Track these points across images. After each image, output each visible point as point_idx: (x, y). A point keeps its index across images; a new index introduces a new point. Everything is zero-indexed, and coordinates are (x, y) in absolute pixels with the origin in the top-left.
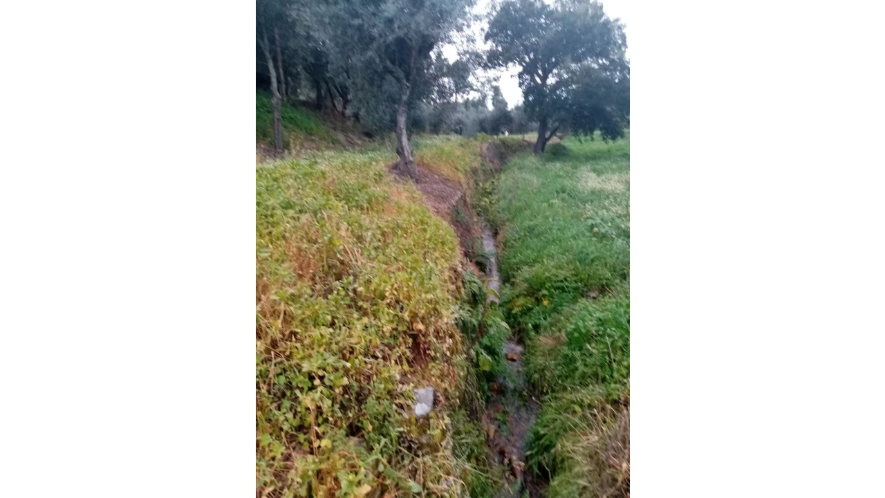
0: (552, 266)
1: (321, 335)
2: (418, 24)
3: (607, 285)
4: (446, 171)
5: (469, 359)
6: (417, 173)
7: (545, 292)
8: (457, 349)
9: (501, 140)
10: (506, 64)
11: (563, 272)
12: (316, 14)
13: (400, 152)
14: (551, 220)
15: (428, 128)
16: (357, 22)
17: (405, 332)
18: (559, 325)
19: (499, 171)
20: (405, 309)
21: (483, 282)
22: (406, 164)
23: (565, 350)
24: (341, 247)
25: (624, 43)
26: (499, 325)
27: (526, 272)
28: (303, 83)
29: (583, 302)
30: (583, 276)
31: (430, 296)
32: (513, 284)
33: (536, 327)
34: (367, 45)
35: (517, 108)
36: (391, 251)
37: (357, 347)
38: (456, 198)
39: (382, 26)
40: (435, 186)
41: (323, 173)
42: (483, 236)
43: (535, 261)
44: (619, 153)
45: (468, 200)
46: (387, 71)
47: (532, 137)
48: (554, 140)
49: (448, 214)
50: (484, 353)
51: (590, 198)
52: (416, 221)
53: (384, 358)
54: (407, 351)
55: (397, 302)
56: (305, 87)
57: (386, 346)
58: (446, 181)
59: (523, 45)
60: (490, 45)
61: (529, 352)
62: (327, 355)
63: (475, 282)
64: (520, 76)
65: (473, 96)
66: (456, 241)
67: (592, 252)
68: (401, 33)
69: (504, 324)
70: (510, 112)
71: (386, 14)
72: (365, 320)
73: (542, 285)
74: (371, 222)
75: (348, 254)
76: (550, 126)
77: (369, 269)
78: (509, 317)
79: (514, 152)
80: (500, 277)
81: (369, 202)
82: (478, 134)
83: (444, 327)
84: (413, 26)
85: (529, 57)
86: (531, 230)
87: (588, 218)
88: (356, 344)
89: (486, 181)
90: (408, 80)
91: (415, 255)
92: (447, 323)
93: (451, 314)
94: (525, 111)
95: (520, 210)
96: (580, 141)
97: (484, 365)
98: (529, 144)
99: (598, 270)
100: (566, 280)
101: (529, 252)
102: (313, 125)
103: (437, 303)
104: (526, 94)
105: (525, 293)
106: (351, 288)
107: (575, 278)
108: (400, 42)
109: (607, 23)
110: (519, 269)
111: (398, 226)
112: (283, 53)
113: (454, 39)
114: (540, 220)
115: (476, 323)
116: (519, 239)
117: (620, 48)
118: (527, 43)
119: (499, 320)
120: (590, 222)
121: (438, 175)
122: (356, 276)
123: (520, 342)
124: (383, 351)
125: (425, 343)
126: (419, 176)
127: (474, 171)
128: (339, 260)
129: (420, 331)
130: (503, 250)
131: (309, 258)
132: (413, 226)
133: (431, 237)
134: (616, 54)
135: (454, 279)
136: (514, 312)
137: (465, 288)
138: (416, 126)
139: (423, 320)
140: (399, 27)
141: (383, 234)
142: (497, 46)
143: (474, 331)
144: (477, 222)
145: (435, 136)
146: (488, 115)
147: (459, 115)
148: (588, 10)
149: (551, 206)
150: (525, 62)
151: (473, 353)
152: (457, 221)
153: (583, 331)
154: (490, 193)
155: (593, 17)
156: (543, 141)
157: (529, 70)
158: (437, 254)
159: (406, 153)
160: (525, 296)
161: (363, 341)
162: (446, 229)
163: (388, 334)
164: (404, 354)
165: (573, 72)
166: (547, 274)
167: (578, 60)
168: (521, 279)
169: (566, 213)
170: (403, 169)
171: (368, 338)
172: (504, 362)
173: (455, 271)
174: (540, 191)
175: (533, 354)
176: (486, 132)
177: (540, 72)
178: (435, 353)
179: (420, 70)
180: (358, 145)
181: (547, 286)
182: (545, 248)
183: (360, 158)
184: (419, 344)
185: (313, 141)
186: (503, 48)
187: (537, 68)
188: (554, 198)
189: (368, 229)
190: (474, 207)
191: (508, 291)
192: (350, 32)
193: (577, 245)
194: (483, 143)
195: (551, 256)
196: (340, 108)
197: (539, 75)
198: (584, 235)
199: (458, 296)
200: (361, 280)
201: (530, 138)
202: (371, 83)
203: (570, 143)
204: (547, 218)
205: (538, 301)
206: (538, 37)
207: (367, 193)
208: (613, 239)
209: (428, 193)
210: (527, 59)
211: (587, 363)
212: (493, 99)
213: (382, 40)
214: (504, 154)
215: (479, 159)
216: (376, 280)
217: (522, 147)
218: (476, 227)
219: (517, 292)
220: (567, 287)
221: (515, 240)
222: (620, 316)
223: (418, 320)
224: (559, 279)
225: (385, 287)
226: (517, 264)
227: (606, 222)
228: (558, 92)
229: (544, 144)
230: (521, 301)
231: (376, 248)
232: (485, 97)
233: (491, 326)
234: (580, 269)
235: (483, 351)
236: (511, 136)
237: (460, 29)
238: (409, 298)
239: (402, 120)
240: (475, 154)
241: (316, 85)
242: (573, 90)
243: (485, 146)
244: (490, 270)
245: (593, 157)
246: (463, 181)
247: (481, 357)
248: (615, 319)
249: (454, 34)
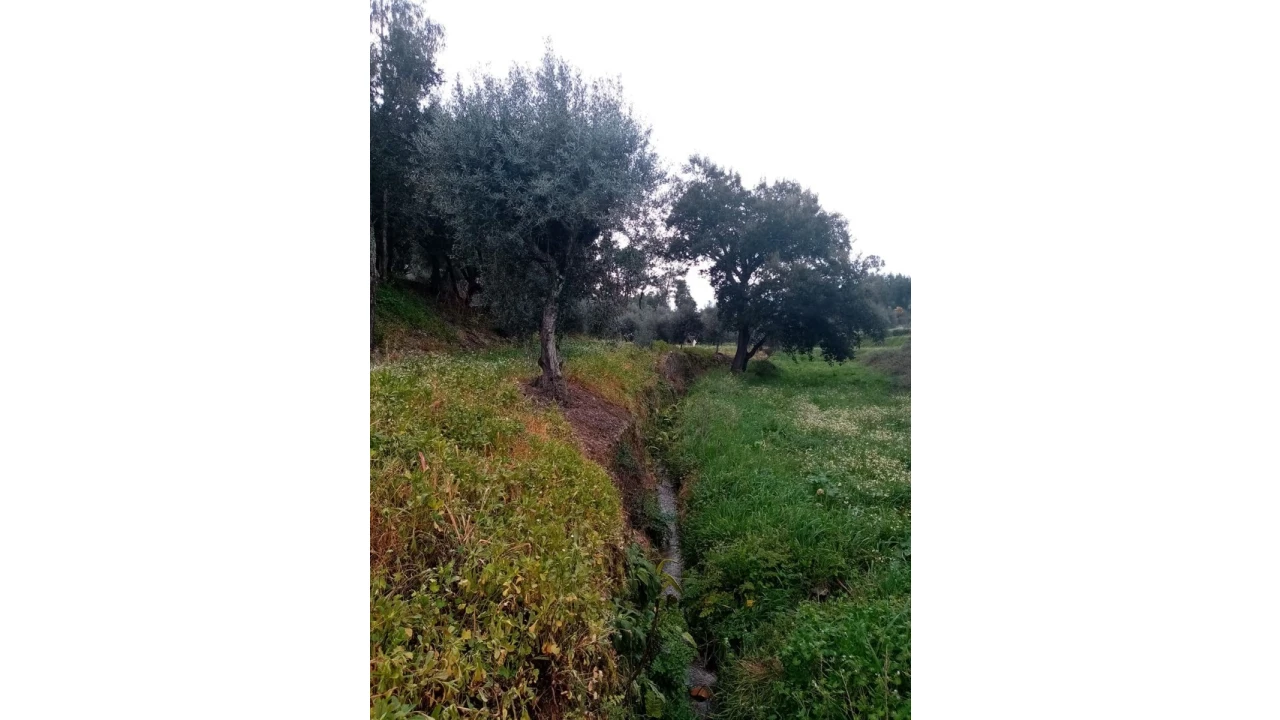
0: (758, 545)
1: (393, 666)
2: (580, 208)
3: (840, 576)
4: (608, 391)
5: (630, 699)
6: (567, 393)
7: (749, 585)
8: (610, 684)
9: (685, 351)
10: (695, 257)
11: (775, 555)
12: (443, 183)
13: (544, 362)
14: (756, 471)
15: (586, 327)
16: (498, 196)
17: (529, 658)
18: (771, 642)
19: (684, 393)
20: (531, 619)
21: (657, 563)
22: (551, 380)
23: (780, 687)
24: (442, 513)
25: (847, 242)
26: (679, 637)
27: (720, 553)
28: (415, 257)
29: (805, 607)
30: (804, 562)
31: (572, 598)
32: (701, 569)
33: (736, 643)
34: (510, 224)
35: (709, 310)
36: (518, 518)
37: (450, 685)
38: (621, 431)
39: (531, 204)
40: (591, 413)
41: (428, 394)
42: (660, 488)
43: (734, 535)
44: (848, 378)
45: (638, 433)
46: (533, 257)
47: (730, 349)
48: (760, 356)
49: (606, 454)
50: (654, 689)
51: (811, 441)
52: (560, 469)
53: (491, 704)
54: (530, 691)
55: (521, 603)
56: (417, 262)
57: (497, 680)
58: (607, 405)
59: (717, 236)
60: (672, 232)
61: (724, 686)
62: (396, 704)
63: (644, 567)
64: (713, 271)
65: (650, 290)
66: (618, 502)
67: (817, 526)
68: (556, 216)
69: (687, 637)
70: (698, 315)
71: (538, 191)
72: (467, 635)
73: (745, 574)
74: (492, 470)
75: (451, 522)
76: (752, 336)
77: (480, 549)
78: (694, 623)
79: (705, 368)
80: (683, 556)
81: (492, 438)
82: (655, 342)
83: (591, 649)
84: (573, 208)
85: (725, 251)
86: (728, 484)
87: (808, 473)
88: (448, 680)
89: (664, 406)
90: (561, 273)
91: (552, 524)
92: (595, 644)
93: (599, 633)
94: (719, 315)
95: (713, 453)
96: (794, 359)
97: (653, 709)
98: (725, 359)
99: (827, 553)
100: (780, 568)
101: (725, 520)
102: (422, 315)
103: (582, 608)
104: (720, 295)
105: (720, 585)
106: (449, 581)
107: (793, 565)
108: (555, 226)
109: (823, 218)
110: (710, 545)
111: (532, 476)
112: (390, 220)
113: (626, 227)
114: (739, 471)
115: (643, 636)
116: (711, 497)
117: (842, 248)
118: (722, 233)
119: (679, 629)
120: (812, 479)
121: (596, 397)
122: (460, 561)
123: (712, 667)
124: (490, 690)
125: (560, 677)
126: (569, 397)
127: (648, 393)
128: (435, 532)
129: (553, 656)
130: (688, 512)
131: (390, 530)
132: (555, 477)
133: (580, 494)
134: (838, 254)
135: (611, 563)
136: (702, 615)
137: (627, 575)
138: (569, 326)
139: (558, 639)
140: (554, 208)
141: (509, 488)
142: (682, 233)
143: (638, 649)
144: (650, 466)
145: (595, 340)
146: (670, 317)
147: (630, 315)
148: (798, 202)
149: (756, 449)
150: (720, 256)
151: (636, 686)
152: (621, 465)
153: (807, 656)
154: (670, 424)
155: (805, 210)
156: (743, 356)
157: (724, 266)
158: (587, 524)
159: (552, 366)
160: (720, 590)
161: (460, 675)
162: (600, 477)
163: (500, 663)
164: (524, 696)
165: (783, 273)
166: (752, 558)
167: (788, 258)
168: (714, 562)
169: (778, 460)
170: (547, 387)
171: (469, 668)
172: (685, 704)
173: (615, 549)
174: (740, 426)
175: (731, 691)
176: (666, 340)
177: (739, 269)
178: (575, 694)
179: (579, 260)
180: (482, 345)
181: (751, 575)
182: (748, 514)
183: (485, 368)
184: (549, 678)
185: (417, 336)
186: (691, 237)
187: (735, 264)
188: (760, 439)
189: (485, 482)
190: (646, 443)
191: (692, 578)
192: (486, 207)
193: (795, 513)
194: (662, 355)
195: (756, 528)
196: (463, 294)
197: (738, 274)
198: (803, 499)
199: (617, 590)
200: (467, 568)
201: (727, 350)
202: (511, 271)
203: (781, 360)
204: (751, 467)
205: (739, 600)
206: (737, 227)
207: (489, 425)
208: (846, 507)
209: (581, 422)
210: (722, 252)
211: (815, 712)
212: (677, 297)
213: (529, 222)
214: (690, 370)
215: (656, 376)
216: (489, 568)
217: (716, 362)
218: (649, 475)
219: (706, 582)
220: (782, 578)
221: (705, 499)
222: (861, 634)
223: (551, 637)
224: (770, 565)
225: (503, 581)
226: (707, 537)
227: (835, 481)
228: (763, 296)
229: (746, 360)
230: (713, 598)
231: (494, 514)
232: (666, 293)
233: (666, 639)
234: (801, 551)
235: (651, 683)
236: (699, 346)
237: (634, 217)
238: (539, 603)
239: (550, 321)
240: (650, 369)
241: (432, 262)
242: (783, 293)
243: (664, 358)
244: (668, 543)
245: (814, 383)
246: (632, 406)
247: (649, 695)
248: (852, 637)
249: (626, 221)
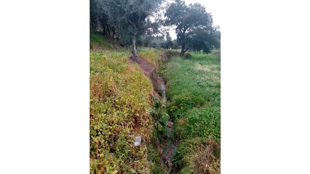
0: (185, 95)
1: (102, 116)
2: (141, 9)
3: (203, 103)
4: (149, 60)
5: (154, 126)
6: (139, 60)
7: (182, 104)
8: (150, 123)
9: (168, 51)
10: (172, 25)
11: (188, 98)
13: (133, 52)
14: (185, 80)
15: (143, 45)
16: (119, 5)
17: (132, 116)
18: (186, 116)
19: (168, 61)
20: (132, 108)
21: (161, 100)
22: (135, 57)
23: (188, 125)
24: (110, 85)
25: (212, 21)
26: (165, 115)
27: (175, 97)
28: (99, 25)
29: (194, 108)
30: (195, 100)
31: (142, 104)
32: (171, 101)
33: (178, 116)
34: (123, 14)
35: (175, 40)
36: (128, 87)
37: (115, 121)
38: (152, 70)
39: (128, 8)
40: (145, 65)
41: (105, 58)
43: (179, 93)
44: (209, 58)
45: (156, 71)
46: (130, 24)
47: (180, 51)
48: (187, 52)
49: (149, 75)
50: (160, 125)
51: (198, 73)
52: (138, 77)
53: (124, 125)
54: (133, 123)
55: (130, 106)
56: (99, 27)
57: (125, 121)
58: (149, 64)
59: (178, 19)
60: (166, 18)
61: (175, 125)
62: (103, 124)
63: (158, 100)
64: (176, 29)
65: (160, 35)
66: (152, 85)
67: (198, 92)
68: (135, 11)
69: (167, 115)
70: (172, 41)
71: (130, 4)
72: (118, 112)
73: (181, 102)
74: (122, 77)
75: (113, 88)
76: (186, 47)
77: (120, 94)
78: (169, 112)
79: (173, 55)
80: (167, 98)
81: (121, 70)
82: (161, 48)
83: (146, 115)
84: (139, 9)
85: (180, 23)
86: (178, 83)
87: (197, 80)
88: (114, 120)
89: (163, 65)
90: (137, 28)
91: (137, 89)
92: (147, 114)
93: (148, 111)
94: (177, 41)
95: (174, 75)
96: (196, 53)
97: (160, 129)
98: (178, 53)
99: (200, 98)
100: (189, 101)
101: (177, 90)
102: (102, 41)
103: (144, 107)
104: (178, 36)
105: (175, 104)
106: (113, 100)
107: (192, 100)
108: (135, 14)
109: (206, 14)
110: (173, 96)
111: (131, 79)
113: (154, 15)
114: (181, 79)
115: (157, 114)
116: (174, 85)
117: (210, 23)
119: (166, 113)
120: (198, 81)
121: (146, 61)
122: (115, 96)
123: (173, 121)
124: (124, 123)
125: (139, 120)
126: (139, 61)
127: (159, 61)
128: (109, 90)
129: (138, 116)
130: (168, 89)
131: (98, 89)
132: (137, 79)
133: (143, 83)
134: (209, 25)
135: (150, 98)
136: (171, 111)
137: (154, 102)
138: (139, 44)
139: (139, 112)
140: (134, 9)
141: (126, 81)
142: (169, 18)
143: (156, 117)
144: (159, 79)
145: (146, 48)
146: (165, 42)
147: (154, 41)
148: (200, 9)
149: (185, 75)
150: (178, 25)
151: (156, 124)
152: (152, 78)
153: (194, 118)
154: (164, 69)
155: (202, 12)
156: (183, 52)
157: (179, 28)
158: (145, 89)
159: (135, 53)
160: (175, 105)
161: (117, 119)
162: (148, 81)
163: (126, 117)
164: (132, 124)
165: (195, 30)
166: (183, 98)
167: (196, 25)
168: (174, 99)
169: (190, 77)
170: (134, 59)
171: (119, 118)
172: (166, 128)
173: (151, 96)
174: (181, 69)
175: (177, 126)
176: (164, 48)
178: (143, 124)
179: (141, 24)
180: (118, 49)
181: (182, 102)
182: (182, 89)
183: (119, 54)
184: (137, 121)
185: (101, 46)
186: (171, 20)
187: (182, 27)
188: (186, 72)
189: (120, 79)
190: (158, 73)
191: (169, 103)
192: (116, 9)
193: (193, 89)
194: (162, 52)
195: (184, 92)
196: (112, 35)
197: (183, 30)
198: (196, 86)
199: (152, 104)
200: (117, 97)
201: (179, 51)
202: (124, 28)
203: (192, 54)
204: (183, 79)
205: (179, 107)
206: (183, 17)
207: (120, 66)
208: (206, 88)
209: (143, 68)
210: (179, 24)
211: (195, 130)
212: (167, 36)
213: (128, 13)
214: (169, 56)
215: (161, 57)
216: (122, 98)
217: (176, 54)
218: (159, 80)
219: (172, 104)
220: (189, 103)
221: (172, 86)
223: (137, 112)
224: (187, 100)
225: (126, 100)
226: (172, 94)
227: (204, 82)
228: (189, 36)
229: (184, 53)
230: (173, 107)
231: (123, 86)
232: (164, 35)
233: (163, 115)
234: (194, 97)
235: (159, 124)
236: (172, 50)
237: (156, 12)
238: (134, 105)
240: (160, 55)
241: (103, 26)
242: (194, 35)
243: (163, 53)
244: (163, 96)
245: (200, 59)
246: (155, 64)
247: (159, 126)
248: (205, 115)
249: (154, 13)
